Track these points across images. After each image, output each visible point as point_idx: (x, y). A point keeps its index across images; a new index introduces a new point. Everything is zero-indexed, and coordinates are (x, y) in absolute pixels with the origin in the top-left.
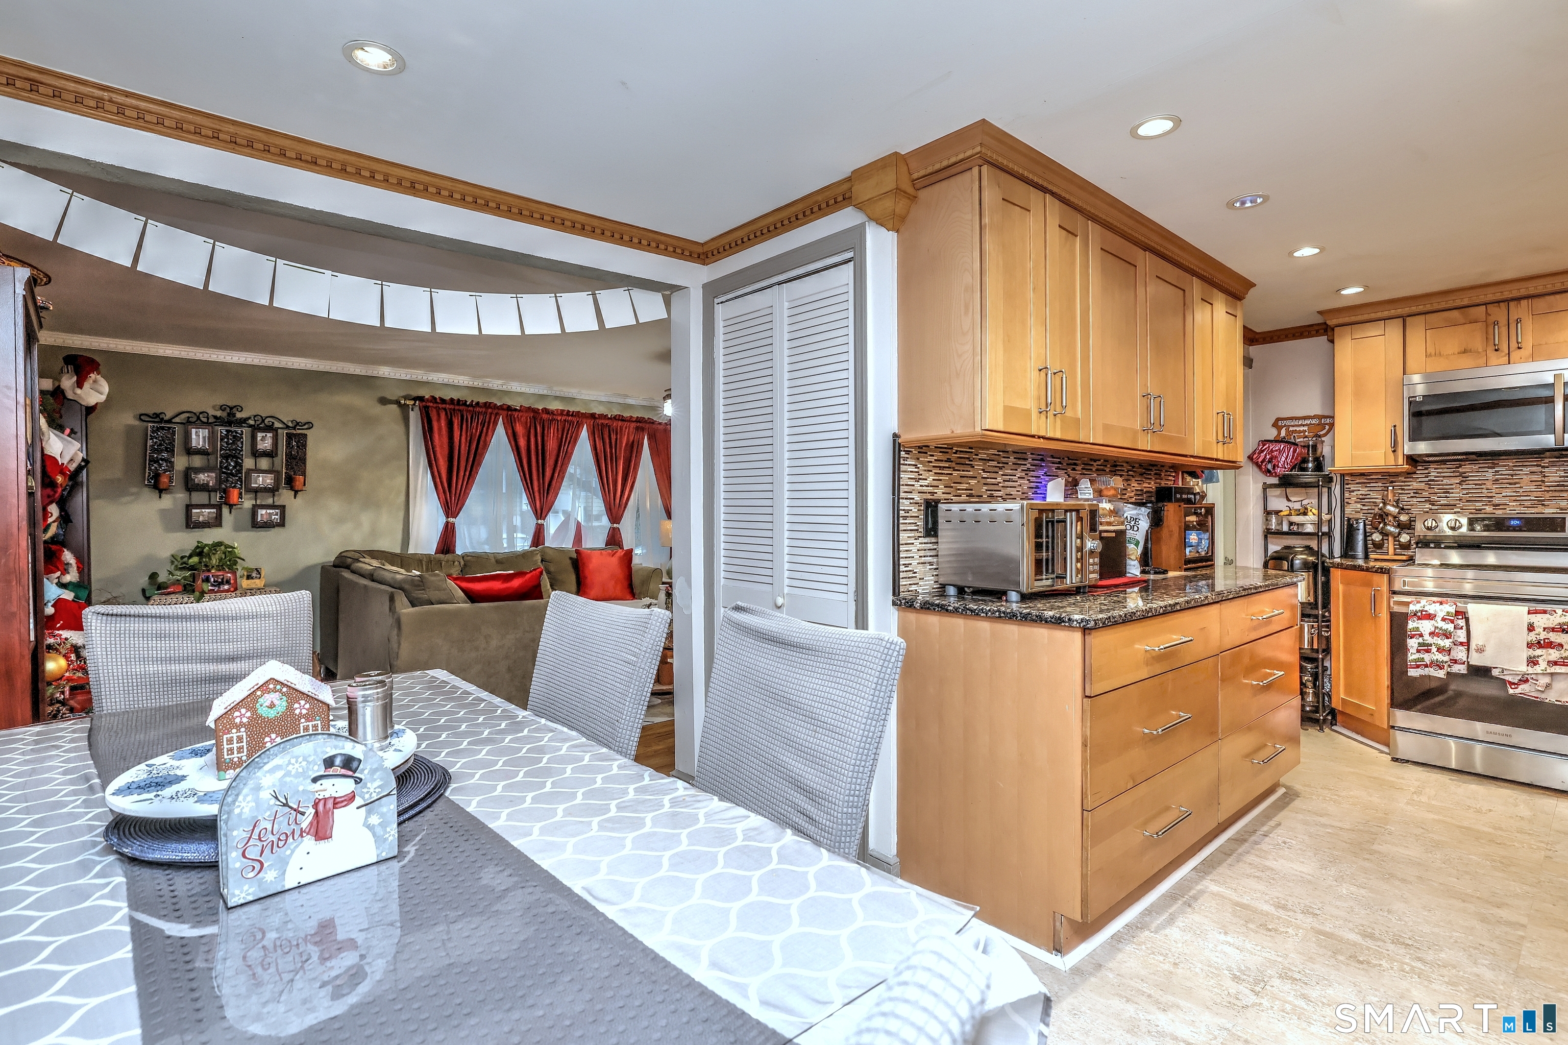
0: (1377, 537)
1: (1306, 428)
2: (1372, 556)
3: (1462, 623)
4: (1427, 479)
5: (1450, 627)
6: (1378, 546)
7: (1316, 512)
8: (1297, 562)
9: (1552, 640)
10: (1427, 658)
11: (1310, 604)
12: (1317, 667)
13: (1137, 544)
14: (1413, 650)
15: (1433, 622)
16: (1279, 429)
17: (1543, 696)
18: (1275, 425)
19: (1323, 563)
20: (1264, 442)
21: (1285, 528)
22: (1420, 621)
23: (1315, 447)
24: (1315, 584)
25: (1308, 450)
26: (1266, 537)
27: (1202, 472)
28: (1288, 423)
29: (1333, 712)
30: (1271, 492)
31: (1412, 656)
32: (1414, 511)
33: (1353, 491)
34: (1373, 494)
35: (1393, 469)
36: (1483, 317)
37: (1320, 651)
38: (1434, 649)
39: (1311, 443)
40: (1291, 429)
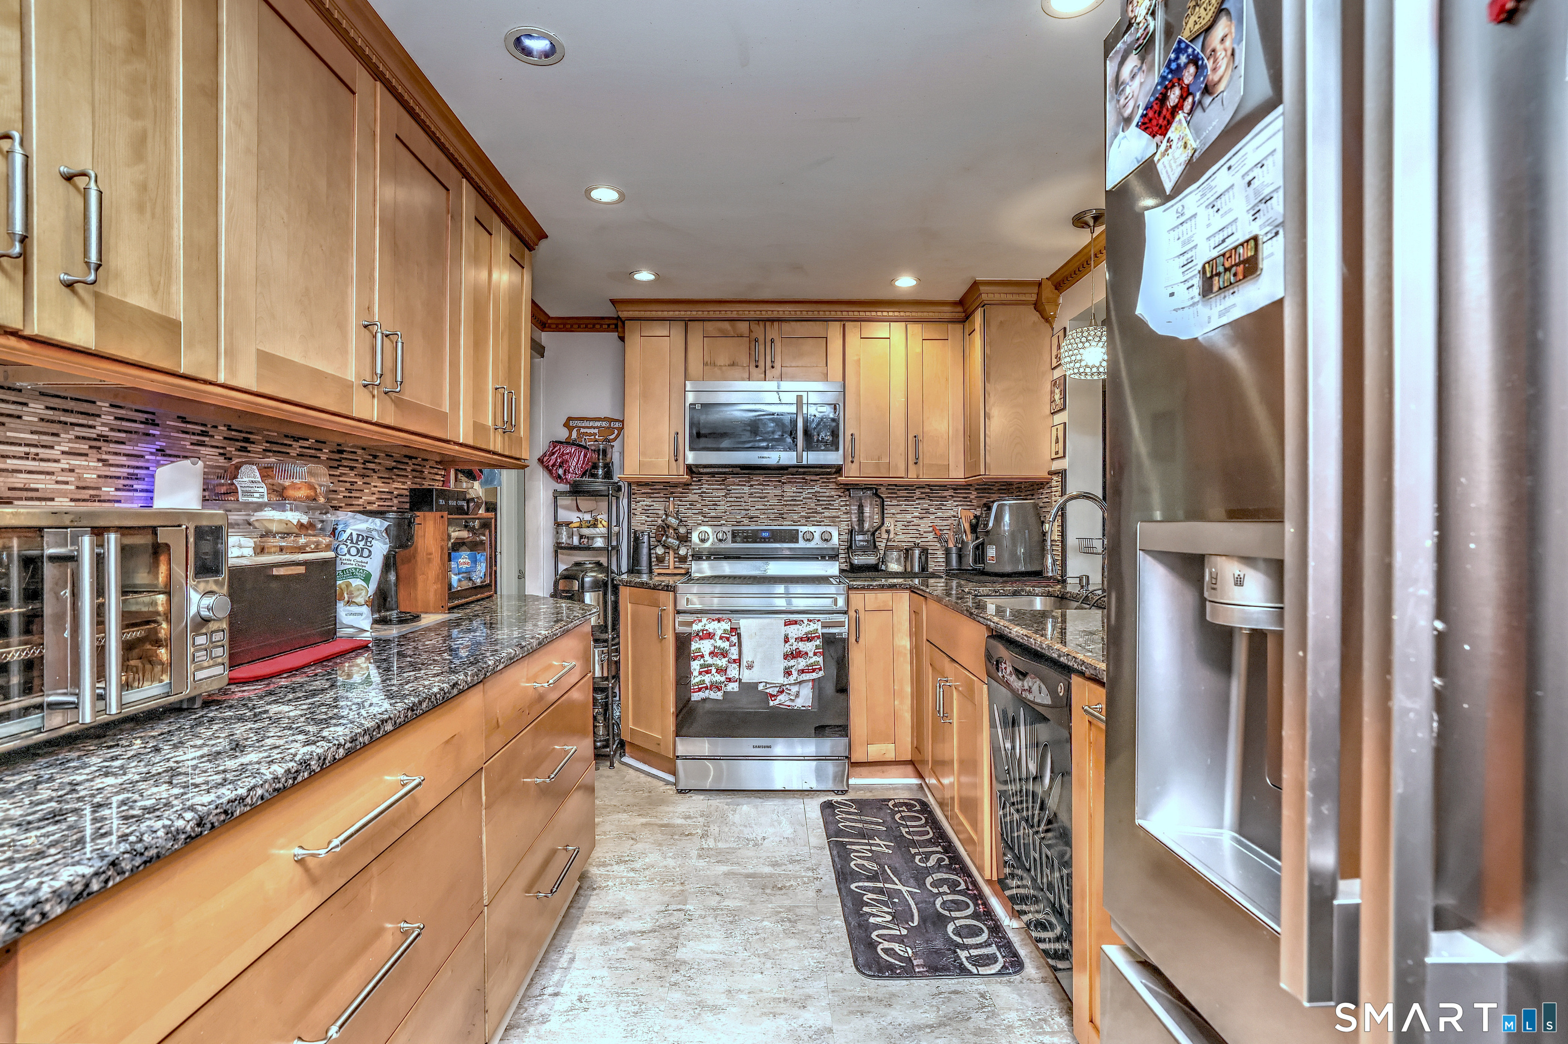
0: (660, 551)
1: (596, 431)
2: (656, 570)
3: (734, 639)
4: (699, 491)
5: (726, 645)
6: (660, 560)
7: (605, 524)
8: (587, 579)
9: (801, 649)
10: (707, 679)
11: (600, 626)
12: (607, 697)
13: (367, 578)
14: (696, 673)
15: (712, 641)
16: (570, 429)
17: (793, 704)
18: (566, 425)
19: (613, 580)
20: (556, 443)
21: (576, 540)
22: (702, 642)
23: (605, 452)
24: (605, 602)
25: (599, 455)
26: (556, 552)
27: (481, 471)
28: (579, 424)
29: (622, 744)
30: (563, 501)
31: (695, 679)
32: (690, 523)
33: (639, 502)
34: (656, 505)
35: (674, 479)
36: (746, 333)
37: (610, 678)
38: (714, 671)
39: (601, 446)
40: (582, 430)
